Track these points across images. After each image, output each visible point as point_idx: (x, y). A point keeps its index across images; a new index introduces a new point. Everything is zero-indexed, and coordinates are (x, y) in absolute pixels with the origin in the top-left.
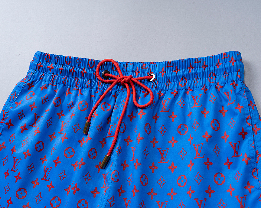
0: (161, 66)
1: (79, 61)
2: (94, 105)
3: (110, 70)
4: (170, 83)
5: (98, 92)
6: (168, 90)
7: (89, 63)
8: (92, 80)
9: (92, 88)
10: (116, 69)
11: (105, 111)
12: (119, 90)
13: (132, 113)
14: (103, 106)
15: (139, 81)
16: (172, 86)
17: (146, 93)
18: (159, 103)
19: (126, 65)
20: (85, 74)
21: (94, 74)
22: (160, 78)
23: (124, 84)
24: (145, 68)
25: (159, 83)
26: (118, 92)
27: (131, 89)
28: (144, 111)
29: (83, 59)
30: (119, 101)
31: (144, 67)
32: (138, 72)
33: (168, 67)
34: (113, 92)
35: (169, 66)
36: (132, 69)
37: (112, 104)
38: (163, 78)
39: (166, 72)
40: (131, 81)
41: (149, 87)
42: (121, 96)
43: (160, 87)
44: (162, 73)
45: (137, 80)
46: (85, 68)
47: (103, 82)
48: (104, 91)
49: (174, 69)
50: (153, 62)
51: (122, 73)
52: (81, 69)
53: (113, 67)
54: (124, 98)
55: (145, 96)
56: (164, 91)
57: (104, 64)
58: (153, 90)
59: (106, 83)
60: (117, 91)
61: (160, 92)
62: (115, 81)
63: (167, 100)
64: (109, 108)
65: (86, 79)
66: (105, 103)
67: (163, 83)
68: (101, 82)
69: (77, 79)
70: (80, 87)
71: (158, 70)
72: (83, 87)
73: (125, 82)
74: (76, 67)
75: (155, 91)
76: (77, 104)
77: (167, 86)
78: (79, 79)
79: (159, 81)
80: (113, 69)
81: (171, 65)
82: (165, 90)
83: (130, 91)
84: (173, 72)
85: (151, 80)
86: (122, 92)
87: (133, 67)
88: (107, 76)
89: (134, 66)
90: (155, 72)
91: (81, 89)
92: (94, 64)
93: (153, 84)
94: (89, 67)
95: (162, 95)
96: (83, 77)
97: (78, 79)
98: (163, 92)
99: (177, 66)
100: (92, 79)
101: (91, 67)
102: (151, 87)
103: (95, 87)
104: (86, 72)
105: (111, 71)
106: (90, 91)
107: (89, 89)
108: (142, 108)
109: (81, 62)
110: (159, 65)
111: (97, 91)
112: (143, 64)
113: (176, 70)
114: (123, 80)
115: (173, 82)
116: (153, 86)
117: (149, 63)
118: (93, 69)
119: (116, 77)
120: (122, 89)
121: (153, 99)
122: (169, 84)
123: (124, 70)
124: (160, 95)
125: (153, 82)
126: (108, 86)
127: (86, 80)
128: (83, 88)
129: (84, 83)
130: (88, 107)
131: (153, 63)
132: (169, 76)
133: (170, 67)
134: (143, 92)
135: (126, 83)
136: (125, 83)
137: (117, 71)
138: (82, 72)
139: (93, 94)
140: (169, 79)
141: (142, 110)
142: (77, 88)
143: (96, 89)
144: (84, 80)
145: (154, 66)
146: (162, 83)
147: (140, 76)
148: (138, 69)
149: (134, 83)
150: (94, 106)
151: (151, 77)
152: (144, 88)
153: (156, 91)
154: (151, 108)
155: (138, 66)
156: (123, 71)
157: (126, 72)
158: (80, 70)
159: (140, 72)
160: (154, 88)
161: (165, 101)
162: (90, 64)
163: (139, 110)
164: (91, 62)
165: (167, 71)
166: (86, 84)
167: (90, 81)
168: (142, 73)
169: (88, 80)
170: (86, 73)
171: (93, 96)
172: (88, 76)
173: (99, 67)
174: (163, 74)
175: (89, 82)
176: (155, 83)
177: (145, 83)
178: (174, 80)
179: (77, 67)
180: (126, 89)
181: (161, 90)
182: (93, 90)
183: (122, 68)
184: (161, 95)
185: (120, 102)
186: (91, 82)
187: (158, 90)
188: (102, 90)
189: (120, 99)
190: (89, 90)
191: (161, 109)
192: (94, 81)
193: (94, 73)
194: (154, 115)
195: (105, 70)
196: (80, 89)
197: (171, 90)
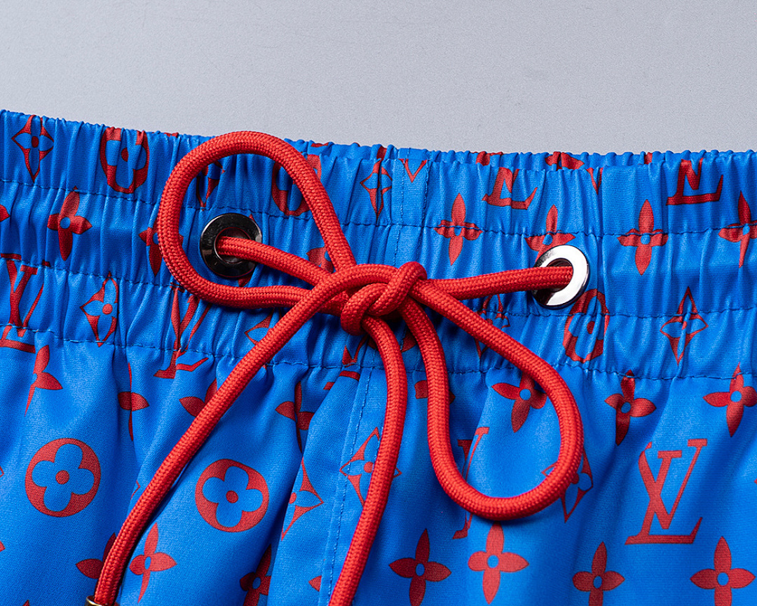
0: (630, 194)
1: (35, 142)
2: (142, 477)
3: (257, 209)
4: (696, 324)
5: (170, 374)
6: (681, 377)
7: (111, 160)
8: (126, 281)
9: (131, 343)
10: (302, 204)
11: (221, 528)
12: (325, 366)
13: (423, 544)
14: (211, 489)
15: (470, 306)
16: (714, 345)
17: (526, 393)
18: (620, 467)
19: (374, 177)
20: (76, 238)
21: (142, 237)
22: (625, 279)
23: (362, 323)
24: (512, 204)
25: (616, 320)
26: (320, 376)
27: (411, 356)
28: (517, 543)
29: (60, 126)
30: (330, 455)
31: (506, 193)
32: (461, 232)
33: (680, 199)
34: (283, 379)
35: (689, 191)
36: (419, 206)
37: (272, 472)
38: (642, 282)
39: (665, 235)
40: (411, 308)
41: (547, 350)
42: (341, 412)
43: (622, 347)
44: (635, 244)
45: (458, 296)
46: (76, 194)
47: (210, 303)
48: (213, 365)
49: (728, 215)
50: (569, 156)
51: (348, 236)
52: (46, 203)
53: (282, 187)
54: (366, 428)
55: (520, 418)
56: (657, 385)
57: (218, 166)
58: (572, 375)
59: (229, 307)
60: (311, 368)
61: (627, 387)
62: (305, 299)
63: (679, 453)
64: (255, 502)
65: (85, 274)
66: (225, 468)
67: (647, 323)
68: (196, 300)
69: (20, 273)
70: (43, 330)
71: (611, 222)
72: (65, 335)
73: (368, 310)
74: (14, 186)
75: (587, 381)
76: (19, 461)
77: (673, 341)
78: (34, 271)
79: (618, 309)
80: (279, 205)
81: (707, 188)
82: (662, 377)
83: (405, 372)
84: (721, 244)
85: (559, 298)
86: (350, 381)
87: (428, 194)
88: (240, 259)
89: (430, 182)
90: (586, 235)
91: (47, 349)
92: (141, 166)
93: (571, 328)
94: (109, 188)
95: (638, 410)
96: (67, 255)
97: (29, 273)
98: (649, 386)
99: (746, 196)
100: (132, 277)
101: (122, 186)
102: (560, 351)
103: (151, 335)
104: (86, 220)
105: (270, 216)
106: (118, 364)
107: (108, 349)
108: (501, 521)
109: (48, 151)
110: (619, 180)
111: (164, 367)
112: (496, 170)
113: (739, 229)
114: (359, 298)
115: (719, 317)
116: (573, 339)
117: (537, 165)
118: (135, 201)
119: (300, 265)
120: (348, 358)
121: (581, 451)
122: (689, 327)
123: (359, 213)
124: (624, 409)
125: (571, 314)
126: (244, 333)
127: (83, 283)
128: (61, 338)
129: (70, 306)
130: (97, 484)
131: (571, 161)
132: (692, 265)
133: (699, 200)
134: (507, 390)
135: (374, 317)
136: (369, 323)
137: (309, 224)
138: (53, 222)
139: (137, 387)
140: (689, 294)
141: (497, 532)
142: (23, 337)
143: (157, 353)
144: (75, 282)
145: (575, 190)
146: (640, 318)
147: (474, 269)
148: (461, 210)
149: (436, 316)
150: (145, 484)
151: (559, 270)
152: (506, 361)
153: (599, 382)
154: (567, 517)
155: (462, 187)
156: (352, 219)
157: (377, 226)
158: (42, 210)
159: (477, 230)
160: (581, 361)
161: (666, 458)
162: (115, 168)
163: (479, 534)
164: (123, 153)
165: (677, 232)
166: (82, 308)
167: (111, 285)
168: (494, 237)
169: (103, 280)
170: (85, 227)
171: (138, 402)
172: (97, 256)
173: (183, 187)
174: (648, 253)
175: (110, 298)
176: (587, 320)
177: (515, 319)
178: (728, 303)
179: (20, 184)
180: (377, 361)
181: (630, 373)
182: (136, 359)
183: (347, 198)
184: (630, 413)
185: (332, 458)
186: (123, 297)
187: (609, 373)
188: (200, 356)
189: (333, 437)
190: (106, 356)
191: (632, 524)
192: (143, 289)
193: (143, 230)
194: (586, 564)
195: (220, 208)
196: (40, 342)
197: (704, 373)
